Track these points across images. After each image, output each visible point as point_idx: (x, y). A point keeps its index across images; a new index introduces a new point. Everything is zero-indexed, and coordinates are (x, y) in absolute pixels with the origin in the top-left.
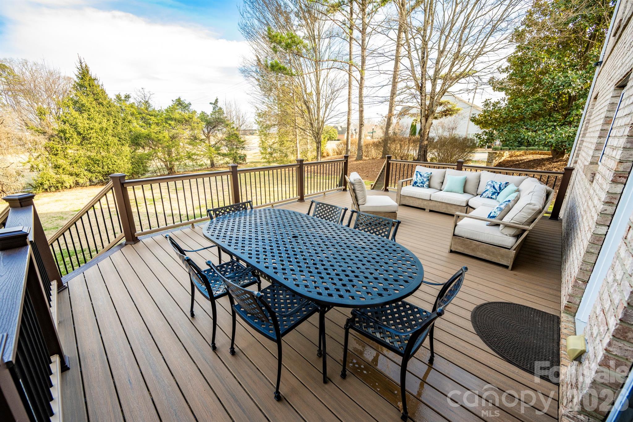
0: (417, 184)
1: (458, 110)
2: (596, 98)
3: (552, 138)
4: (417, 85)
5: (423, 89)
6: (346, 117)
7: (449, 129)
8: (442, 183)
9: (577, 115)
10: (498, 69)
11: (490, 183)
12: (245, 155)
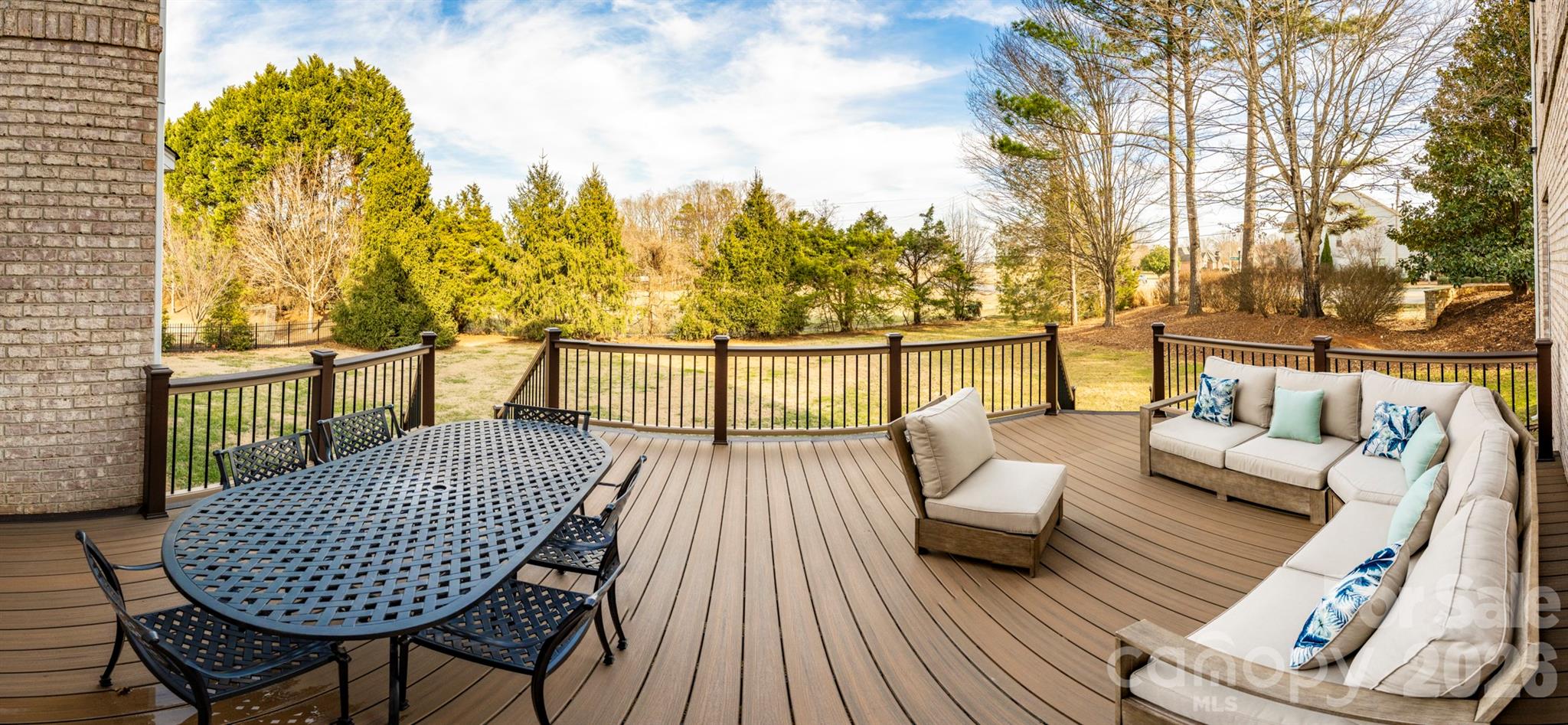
0: (1201, 414)
1: (1368, 219)
2: (1546, 201)
3: (1506, 265)
4: (1284, 173)
5: (1296, 180)
6: (1168, 229)
7: (1369, 250)
8: (1271, 407)
9: (1527, 230)
10: (1415, 157)
11: (1381, 410)
12: (980, 304)
